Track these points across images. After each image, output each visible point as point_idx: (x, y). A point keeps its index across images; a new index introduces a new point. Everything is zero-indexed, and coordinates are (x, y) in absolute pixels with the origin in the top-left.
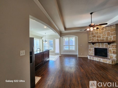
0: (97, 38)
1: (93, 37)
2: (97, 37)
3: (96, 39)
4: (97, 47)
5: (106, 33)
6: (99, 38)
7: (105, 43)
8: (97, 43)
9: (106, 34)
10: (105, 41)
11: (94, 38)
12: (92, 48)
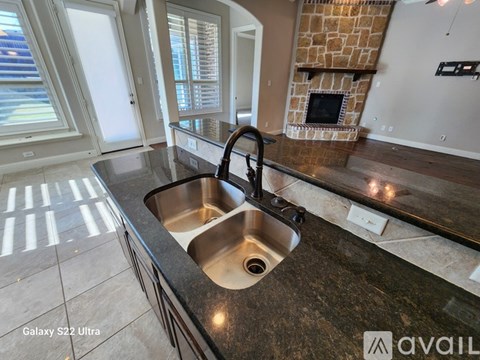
0: (326, 52)
1: (315, 43)
2: (330, 49)
3: (324, 55)
4: (320, 90)
5: (360, 34)
6: (333, 53)
7: (346, 76)
8: (324, 74)
9: (357, 37)
10: (348, 67)
11: (318, 47)
12: (300, 96)
